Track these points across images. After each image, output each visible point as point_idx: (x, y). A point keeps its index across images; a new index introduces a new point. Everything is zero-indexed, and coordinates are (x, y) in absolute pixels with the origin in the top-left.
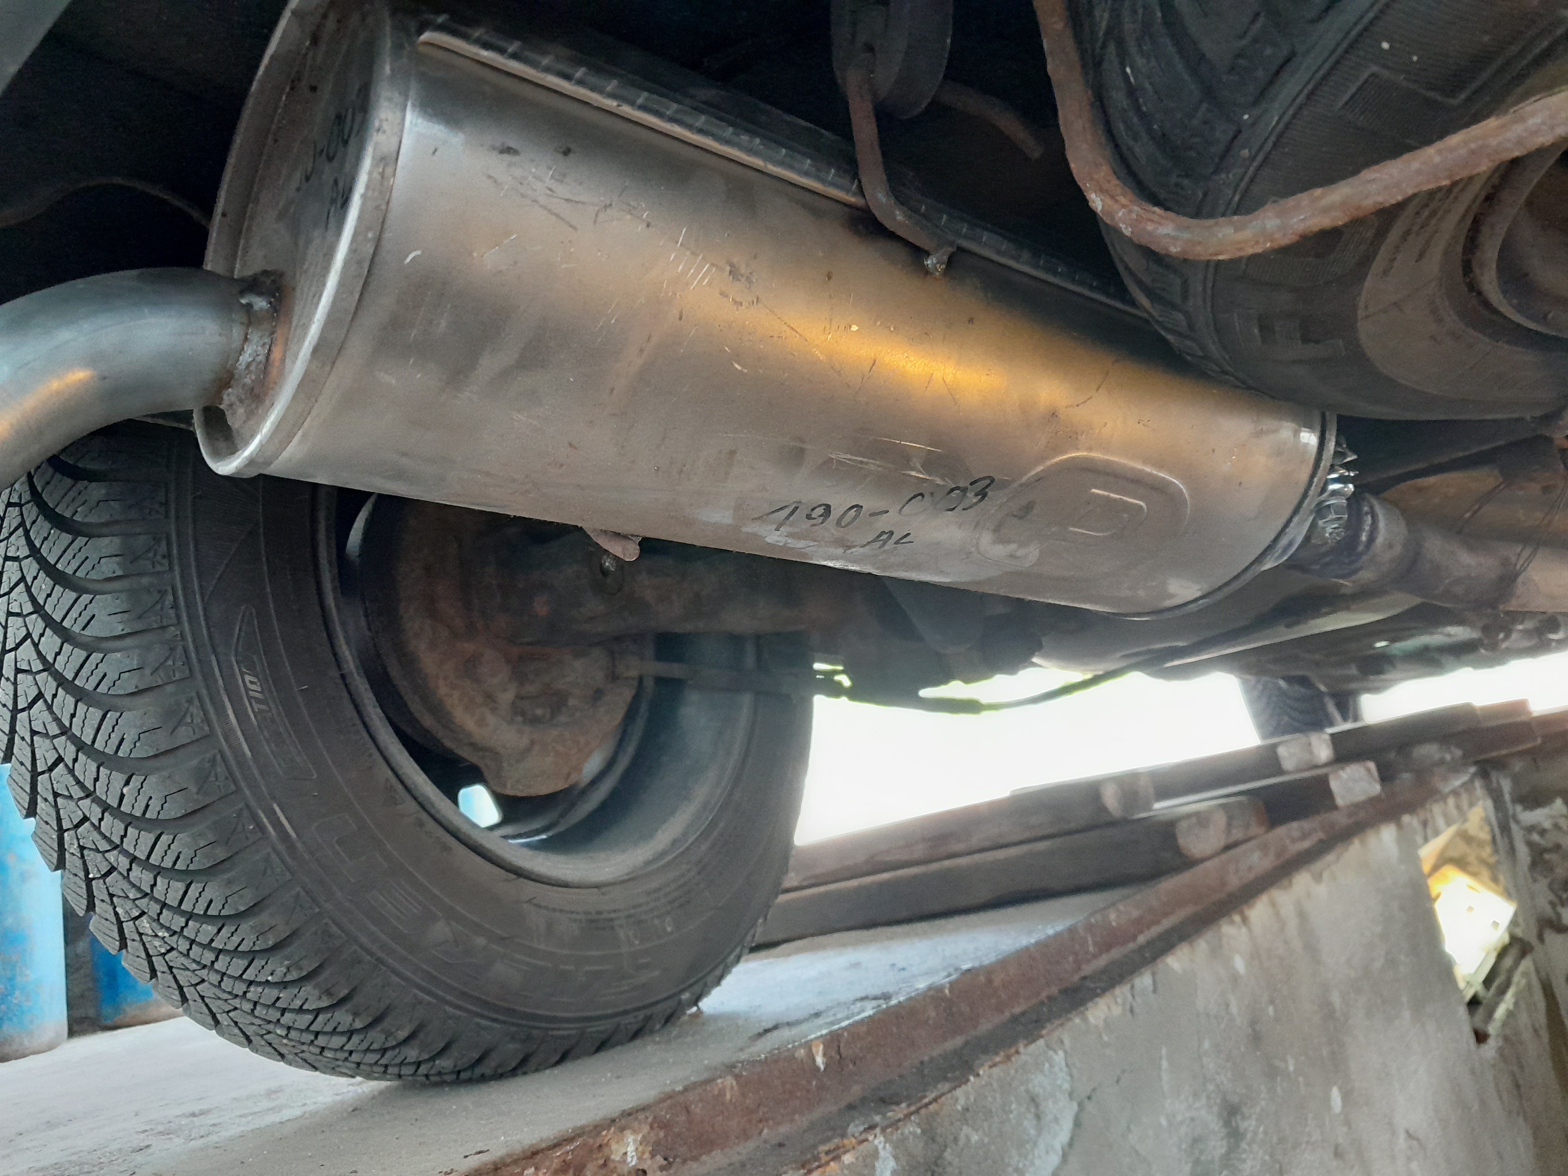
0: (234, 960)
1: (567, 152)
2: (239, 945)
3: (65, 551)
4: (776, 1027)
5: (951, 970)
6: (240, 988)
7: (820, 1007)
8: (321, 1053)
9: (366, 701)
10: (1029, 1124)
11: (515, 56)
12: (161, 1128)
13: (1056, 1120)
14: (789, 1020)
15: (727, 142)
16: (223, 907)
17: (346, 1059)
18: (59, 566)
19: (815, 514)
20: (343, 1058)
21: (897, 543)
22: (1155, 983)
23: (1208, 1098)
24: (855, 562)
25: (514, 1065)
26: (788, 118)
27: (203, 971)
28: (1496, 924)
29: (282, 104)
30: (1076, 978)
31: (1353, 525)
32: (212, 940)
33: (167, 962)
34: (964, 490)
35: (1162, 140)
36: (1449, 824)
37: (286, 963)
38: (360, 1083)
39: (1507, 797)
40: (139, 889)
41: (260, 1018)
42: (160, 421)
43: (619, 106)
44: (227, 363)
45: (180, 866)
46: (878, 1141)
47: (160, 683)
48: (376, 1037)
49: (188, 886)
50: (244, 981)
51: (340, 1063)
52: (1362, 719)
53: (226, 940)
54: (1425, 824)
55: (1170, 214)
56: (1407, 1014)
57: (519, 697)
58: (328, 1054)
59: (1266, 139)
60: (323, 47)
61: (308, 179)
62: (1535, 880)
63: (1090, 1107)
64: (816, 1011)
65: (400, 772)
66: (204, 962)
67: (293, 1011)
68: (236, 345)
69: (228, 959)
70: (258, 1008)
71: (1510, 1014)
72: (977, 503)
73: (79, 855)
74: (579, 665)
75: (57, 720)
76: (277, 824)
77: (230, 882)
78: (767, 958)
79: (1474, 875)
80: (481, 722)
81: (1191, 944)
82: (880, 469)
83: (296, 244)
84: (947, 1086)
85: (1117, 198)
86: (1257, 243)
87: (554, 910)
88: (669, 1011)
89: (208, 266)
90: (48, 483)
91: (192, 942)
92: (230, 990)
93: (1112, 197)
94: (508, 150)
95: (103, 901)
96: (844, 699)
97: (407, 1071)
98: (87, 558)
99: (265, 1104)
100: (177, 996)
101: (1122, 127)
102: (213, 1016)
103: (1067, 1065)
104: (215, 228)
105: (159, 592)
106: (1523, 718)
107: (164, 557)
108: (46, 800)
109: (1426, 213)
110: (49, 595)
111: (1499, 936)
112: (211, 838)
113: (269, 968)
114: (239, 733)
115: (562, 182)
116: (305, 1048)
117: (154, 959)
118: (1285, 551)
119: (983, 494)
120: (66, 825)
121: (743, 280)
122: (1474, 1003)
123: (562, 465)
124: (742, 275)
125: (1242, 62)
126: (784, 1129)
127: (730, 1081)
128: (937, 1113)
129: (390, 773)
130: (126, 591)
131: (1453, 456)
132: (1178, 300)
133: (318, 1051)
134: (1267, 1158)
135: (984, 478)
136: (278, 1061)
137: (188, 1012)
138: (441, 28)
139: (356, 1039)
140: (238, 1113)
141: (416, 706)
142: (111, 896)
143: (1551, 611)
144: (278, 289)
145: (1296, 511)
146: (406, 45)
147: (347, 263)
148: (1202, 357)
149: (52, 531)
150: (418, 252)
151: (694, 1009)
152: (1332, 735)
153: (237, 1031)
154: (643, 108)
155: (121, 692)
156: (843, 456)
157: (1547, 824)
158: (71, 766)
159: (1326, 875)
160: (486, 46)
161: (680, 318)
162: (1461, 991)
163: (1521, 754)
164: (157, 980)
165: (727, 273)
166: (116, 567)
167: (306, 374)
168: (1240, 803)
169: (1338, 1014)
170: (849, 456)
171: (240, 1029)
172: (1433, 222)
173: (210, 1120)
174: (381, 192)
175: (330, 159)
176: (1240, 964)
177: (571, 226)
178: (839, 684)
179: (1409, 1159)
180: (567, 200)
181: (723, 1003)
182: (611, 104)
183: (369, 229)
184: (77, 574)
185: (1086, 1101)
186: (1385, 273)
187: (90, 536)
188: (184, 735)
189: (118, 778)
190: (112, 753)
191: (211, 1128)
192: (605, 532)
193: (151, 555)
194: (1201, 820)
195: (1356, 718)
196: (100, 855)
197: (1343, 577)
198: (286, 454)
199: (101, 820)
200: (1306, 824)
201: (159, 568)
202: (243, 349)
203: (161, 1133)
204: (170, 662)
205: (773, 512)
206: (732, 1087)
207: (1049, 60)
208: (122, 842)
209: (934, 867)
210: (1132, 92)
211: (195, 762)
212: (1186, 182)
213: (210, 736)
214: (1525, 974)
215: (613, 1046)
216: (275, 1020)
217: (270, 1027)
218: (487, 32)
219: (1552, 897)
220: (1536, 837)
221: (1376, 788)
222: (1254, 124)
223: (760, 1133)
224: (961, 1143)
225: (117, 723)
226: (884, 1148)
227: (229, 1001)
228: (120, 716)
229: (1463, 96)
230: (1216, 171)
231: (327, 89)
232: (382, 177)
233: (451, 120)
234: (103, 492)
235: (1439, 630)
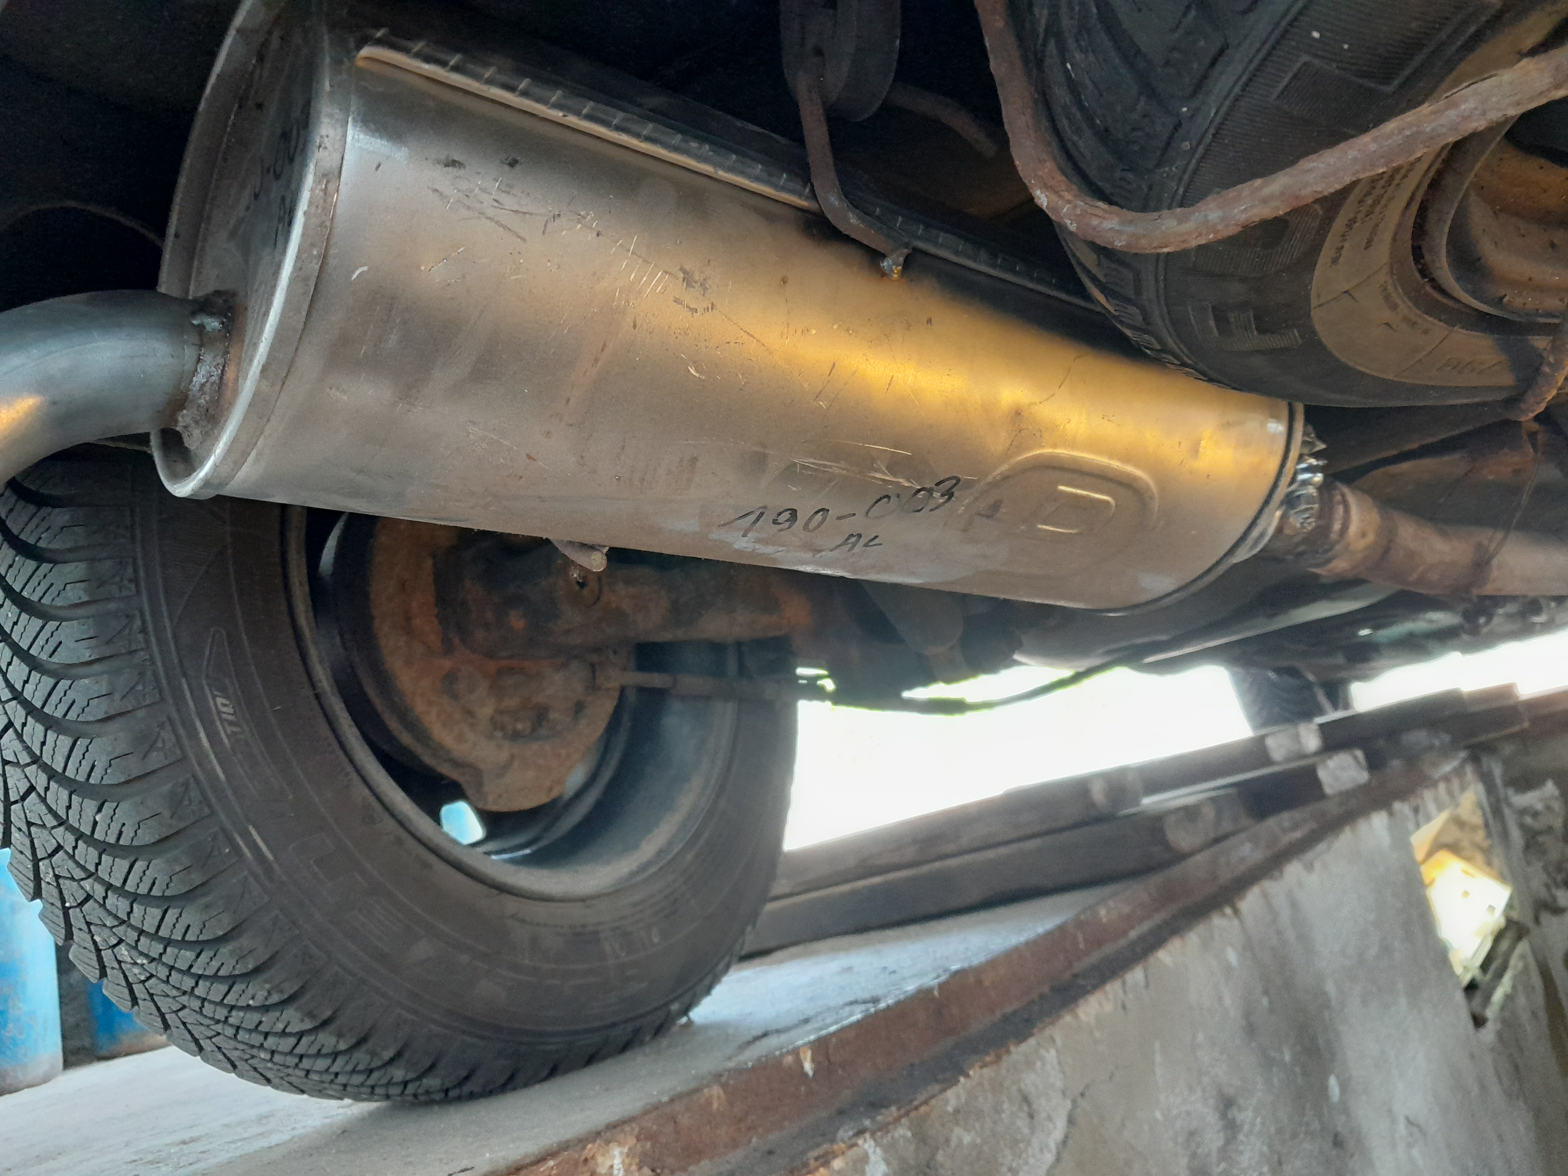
0: (214, 985)
1: (513, 164)
2: (219, 970)
3: (31, 577)
4: (765, 1035)
5: (940, 971)
6: (221, 1013)
7: (810, 1013)
8: (307, 1075)
9: (342, 720)
10: (1022, 1123)
11: (456, 69)
12: (150, 1157)
13: (1050, 1118)
14: (779, 1027)
15: (676, 149)
16: (201, 933)
17: (332, 1082)
18: (25, 594)
19: (782, 518)
20: (329, 1080)
21: (866, 545)
22: (1146, 977)
23: (1204, 1091)
24: (826, 565)
25: (502, 1081)
26: (739, 124)
27: (183, 997)
28: (1491, 908)
29: (230, 123)
30: (1067, 975)
31: (1325, 514)
32: (191, 966)
33: (146, 989)
34: (930, 491)
35: (1104, 135)
36: (1441, 808)
37: (267, 986)
38: (349, 1106)
39: (1499, 781)
40: (116, 917)
41: (243, 1043)
42: (122, 445)
43: (564, 116)
44: (180, 384)
45: (155, 892)
46: (867, 1144)
47: (130, 708)
48: (361, 1057)
49: (165, 913)
50: (226, 1006)
51: (326, 1085)
52: (1352, 707)
53: (206, 966)
54: (1416, 810)
55: (1115, 208)
56: (1403, 1001)
57: (500, 712)
58: (315, 1077)
59: (1206, 131)
60: (268, 65)
61: (256, 196)
62: (1529, 863)
63: (1083, 1103)
64: (805, 1017)
65: (378, 790)
66: (184, 988)
67: (276, 1034)
68: (189, 367)
69: (208, 984)
70: (241, 1032)
71: (1509, 998)
72: (944, 503)
73: (55, 884)
74: (558, 678)
75: (28, 749)
76: (254, 847)
77: (207, 906)
78: (761, 965)
79: (1468, 859)
80: (460, 738)
81: (1182, 937)
82: (844, 472)
83: (246, 262)
84: (937, 1087)
85: (1062, 193)
86: (1200, 235)
87: (538, 924)
88: (658, 1023)
89: (162, 289)
90: (11, 510)
91: (172, 968)
92: (211, 1016)
93: (1057, 193)
94: (453, 163)
95: (80, 929)
96: (828, 704)
97: (394, 1091)
98: (52, 584)
99: (256, 1130)
100: (159, 1023)
101: (1065, 123)
102: (196, 1041)
103: (1060, 1063)
104: (169, 249)
105: (127, 616)
106: (1511, 702)
107: (130, 581)
108: (20, 829)
109: (1369, 201)
110: (15, 623)
111: (1496, 920)
112: (186, 862)
113: (250, 991)
114: (212, 757)
115: (508, 193)
116: (290, 1071)
117: (134, 986)
118: (1256, 543)
119: (949, 494)
120: (40, 854)
121: (697, 286)
122: (1471, 988)
123: (521, 477)
124: (696, 282)
125: (1176, 55)
126: (773, 1136)
127: (716, 1090)
128: (927, 1115)
129: (367, 791)
130: (93, 616)
131: (1424, 442)
132: (1130, 293)
133: (303, 1074)
134: (1265, 1149)
135: (948, 479)
136: (264, 1085)
137: (172, 1041)
138: (379, 42)
139: (340, 1061)
140: (227, 1140)
141: (393, 724)
142: (89, 924)
143: (1532, 594)
144: (230, 309)
145: (1267, 502)
146: (346, 60)
147: (293, 280)
148: (1161, 351)
149: (17, 559)
150: (365, 268)
151: (684, 1020)
152: (1322, 726)
153: (221, 1057)
154: (590, 117)
155: (91, 719)
156: (808, 461)
157: (1539, 807)
158: (43, 794)
159: (1317, 865)
160: (428, 59)
161: (635, 327)
162: (1458, 977)
163: (1512, 736)
164: (139, 1007)
165: (681, 280)
166: (82, 593)
167: (256, 394)
168: (1227, 795)
169: (1333, 1003)
170: (813, 460)
171: (224, 1055)
172: (1377, 210)
173: (198, 1147)
174: (324, 209)
175: (277, 177)
176: (1232, 956)
177: (519, 237)
178: (822, 688)
179: (1410, 1145)
180: (516, 212)
181: (714, 1013)
182: (557, 115)
183: (313, 245)
184: (42, 601)
185: (1079, 1099)
186: (1335, 261)
187: (55, 562)
188: (156, 760)
189: (90, 806)
190: (83, 780)
191: (201, 1155)
192: (571, 543)
193: (117, 579)
194: (1190, 813)
195: (1347, 706)
196: (75, 883)
197: (1318, 565)
198: (241, 474)
199: (75, 848)
200: (1297, 814)
201: (125, 593)
202: (196, 370)
203: (151, 1162)
204: (140, 687)
205: (741, 517)
206: (719, 1097)
207: (991, 57)
208: (97, 870)
209: (925, 869)
210: (1073, 87)
211: (168, 786)
212: (1130, 176)
213: (184, 758)
214: (1523, 957)
215: (604, 1058)
216: (258, 1044)
217: (254, 1052)
218: (428, 45)
219: (1545, 877)
220: (1528, 820)
221: (1363, 776)
222: (1193, 116)
223: (750, 1142)
224: (953, 1143)
225: (87, 751)
226: (874, 1152)
227: (212, 1027)
228: (90, 743)
229: (1396, 82)
230: (1159, 165)
231: (272, 108)
232: (325, 194)
233: (395, 135)
234: (67, 517)
235: (1421, 616)
